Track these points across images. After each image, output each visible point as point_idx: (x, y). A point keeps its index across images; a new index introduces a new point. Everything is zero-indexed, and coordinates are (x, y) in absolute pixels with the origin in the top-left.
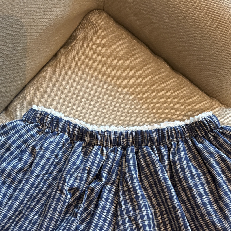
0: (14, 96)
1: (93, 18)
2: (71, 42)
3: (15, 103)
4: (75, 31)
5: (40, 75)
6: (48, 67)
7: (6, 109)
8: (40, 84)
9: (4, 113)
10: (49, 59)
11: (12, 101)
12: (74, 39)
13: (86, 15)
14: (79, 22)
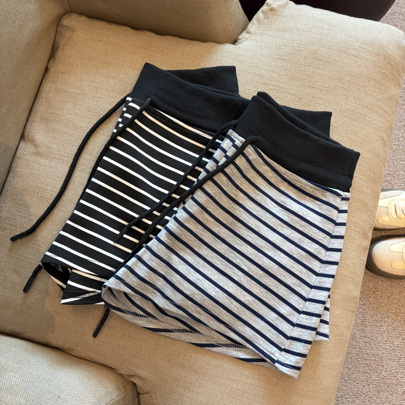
0: (25, 121)
1: (66, 22)
2: (56, 52)
3: (28, 127)
4: (54, 41)
5: (40, 92)
6: (44, 82)
7: (22, 137)
8: (44, 100)
9: (22, 141)
10: (43, 75)
11: (25, 127)
12: (57, 48)
13: (57, 23)
14: (55, 31)
